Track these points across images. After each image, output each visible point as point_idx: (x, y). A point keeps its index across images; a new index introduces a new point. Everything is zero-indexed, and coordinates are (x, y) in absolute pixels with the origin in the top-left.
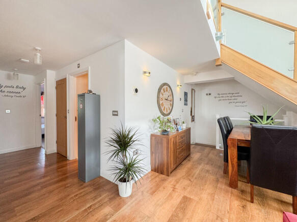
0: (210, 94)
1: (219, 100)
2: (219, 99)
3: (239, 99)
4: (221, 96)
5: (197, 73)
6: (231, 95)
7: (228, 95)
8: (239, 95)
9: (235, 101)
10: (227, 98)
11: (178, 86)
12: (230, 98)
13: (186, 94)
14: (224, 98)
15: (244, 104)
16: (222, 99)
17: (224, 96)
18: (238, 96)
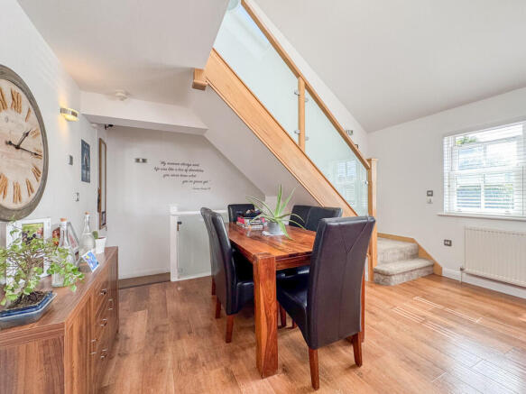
0: (144, 161)
1: (164, 176)
2: (165, 172)
3: (200, 176)
4: (167, 166)
5: (127, 94)
6: (186, 167)
7: (182, 167)
8: (199, 168)
9: (194, 179)
10: (179, 173)
11: (63, 111)
12: (184, 173)
13: (85, 148)
14: (174, 172)
15: (206, 186)
16: (171, 173)
17: (174, 167)
18: (197, 170)
